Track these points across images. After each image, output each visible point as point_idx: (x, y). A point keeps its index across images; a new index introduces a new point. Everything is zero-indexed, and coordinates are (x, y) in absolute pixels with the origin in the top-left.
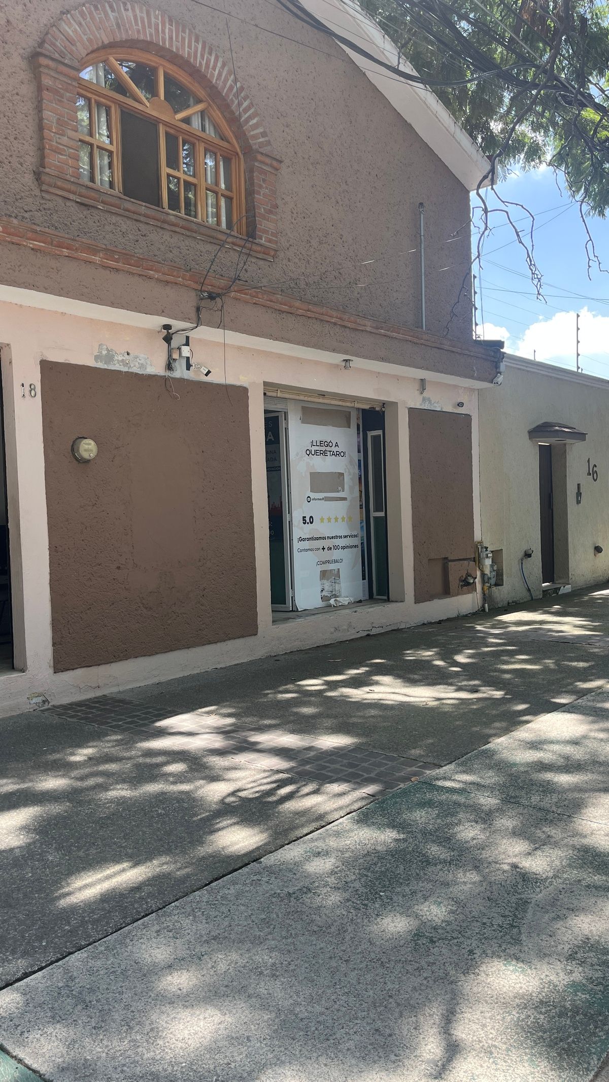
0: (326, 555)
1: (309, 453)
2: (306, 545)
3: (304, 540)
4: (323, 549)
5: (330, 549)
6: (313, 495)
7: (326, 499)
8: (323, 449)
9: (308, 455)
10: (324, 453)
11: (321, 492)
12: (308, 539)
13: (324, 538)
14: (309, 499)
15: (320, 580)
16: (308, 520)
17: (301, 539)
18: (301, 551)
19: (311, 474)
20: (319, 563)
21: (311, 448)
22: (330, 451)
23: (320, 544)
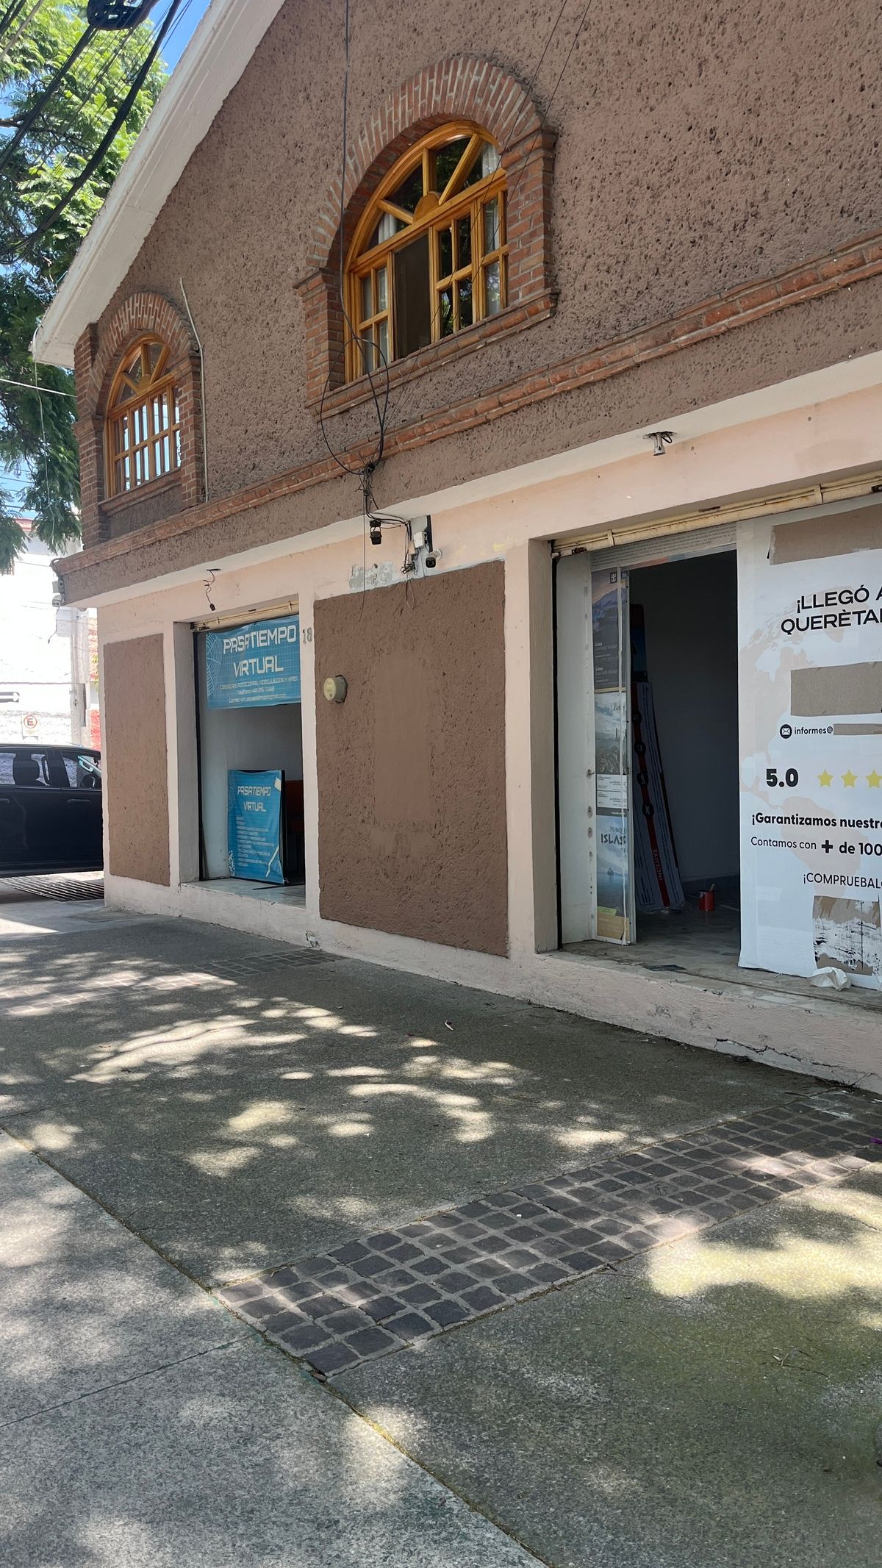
0: (835, 863)
1: (789, 627)
2: (775, 831)
3: (769, 820)
4: (827, 847)
5: (846, 849)
6: (796, 722)
7: (840, 730)
8: (837, 610)
9: (789, 632)
10: (841, 620)
11: (824, 714)
12: (781, 820)
13: (828, 822)
14: (786, 733)
15: (815, 916)
16: (781, 777)
17: (759, 818)
18: (761, 843)
19: (794, 673)
20: (811, 878)
21: (798, 616)
22: (859, 613)
23: (819, 834)
